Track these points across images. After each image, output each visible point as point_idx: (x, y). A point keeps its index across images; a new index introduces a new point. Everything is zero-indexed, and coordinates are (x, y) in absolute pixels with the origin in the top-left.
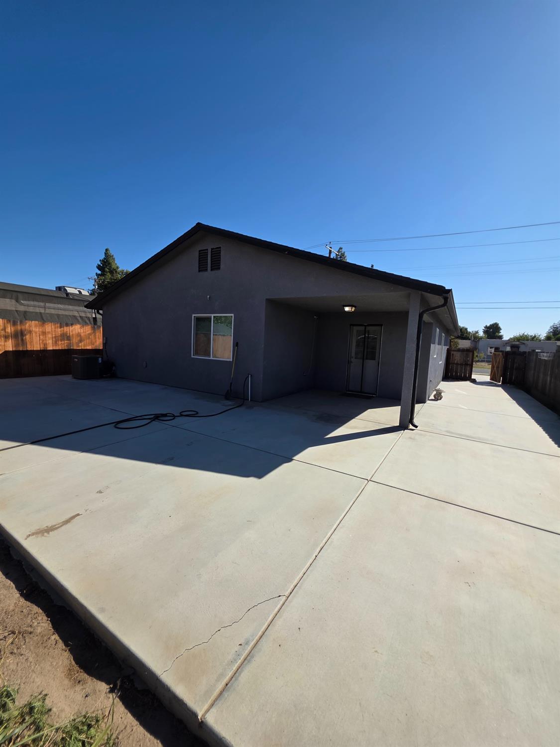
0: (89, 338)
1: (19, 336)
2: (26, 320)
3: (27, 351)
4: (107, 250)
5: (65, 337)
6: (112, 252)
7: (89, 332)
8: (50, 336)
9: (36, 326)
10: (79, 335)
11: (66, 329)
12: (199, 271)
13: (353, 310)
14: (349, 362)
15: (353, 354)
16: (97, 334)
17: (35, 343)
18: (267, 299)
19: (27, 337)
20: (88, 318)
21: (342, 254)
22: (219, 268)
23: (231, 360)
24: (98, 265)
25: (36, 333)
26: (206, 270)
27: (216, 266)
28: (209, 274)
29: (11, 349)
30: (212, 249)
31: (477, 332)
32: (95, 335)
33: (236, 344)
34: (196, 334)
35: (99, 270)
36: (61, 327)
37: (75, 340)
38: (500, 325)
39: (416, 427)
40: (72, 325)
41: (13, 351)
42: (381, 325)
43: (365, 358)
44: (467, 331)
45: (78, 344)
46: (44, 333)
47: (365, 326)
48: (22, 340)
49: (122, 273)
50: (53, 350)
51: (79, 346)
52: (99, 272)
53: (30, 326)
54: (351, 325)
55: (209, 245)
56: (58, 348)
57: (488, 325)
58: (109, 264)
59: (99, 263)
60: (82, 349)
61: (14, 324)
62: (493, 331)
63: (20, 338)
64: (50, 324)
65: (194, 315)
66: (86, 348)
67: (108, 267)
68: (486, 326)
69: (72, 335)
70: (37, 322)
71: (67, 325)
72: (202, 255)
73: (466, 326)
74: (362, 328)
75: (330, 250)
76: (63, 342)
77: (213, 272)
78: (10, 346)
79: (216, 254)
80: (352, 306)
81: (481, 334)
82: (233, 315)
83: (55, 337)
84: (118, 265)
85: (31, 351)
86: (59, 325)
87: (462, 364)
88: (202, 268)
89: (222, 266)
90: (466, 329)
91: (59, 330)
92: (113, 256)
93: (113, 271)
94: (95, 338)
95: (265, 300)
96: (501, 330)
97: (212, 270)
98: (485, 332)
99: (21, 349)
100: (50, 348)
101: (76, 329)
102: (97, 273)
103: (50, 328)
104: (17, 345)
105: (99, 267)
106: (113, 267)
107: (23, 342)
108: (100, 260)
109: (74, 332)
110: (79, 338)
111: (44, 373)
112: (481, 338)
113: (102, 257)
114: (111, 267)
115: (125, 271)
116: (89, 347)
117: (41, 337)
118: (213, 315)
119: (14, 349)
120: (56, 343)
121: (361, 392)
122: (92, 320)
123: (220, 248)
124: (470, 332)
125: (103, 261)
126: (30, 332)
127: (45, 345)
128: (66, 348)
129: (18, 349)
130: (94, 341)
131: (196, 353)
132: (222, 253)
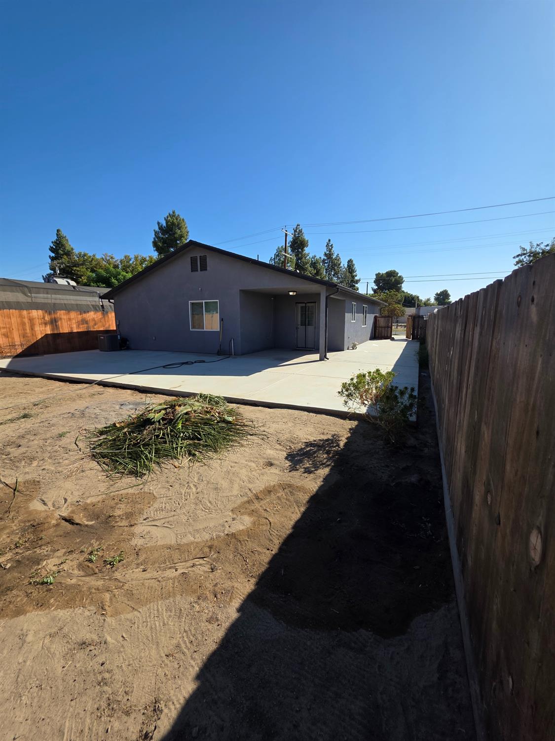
0: (101, 322)
1: (54, 322)
2: (56, 310)
3: (60, 333)
4: (58, 231)
5: (84, 321)
6: (64, 233)
7: (101, 317)
8: (74, 321)
9: (64, 314)
10: (93, 320)
11: (85, 316)
12: (192, 271)
13: (295, 294)
14: (297, 328)
15: (299, 323)
16: (106, 318)
17: (65, 328)
18: (240, 290)
19: (59, 323)
20: (98, 306)
21: (299, 230)
22: (206, 270)
23: (219, 330)
24: (50, 246)
25: (65, 320)
26: (197, 271)
27: (204, 268)
28: (199, 273)
29: (50, 333)
30: (200, 256)
31: (429, 300)
32: (105, 319)
33: (222, 320)
34: (193, 314)
35: (53, 252)
36: (81, 315)
37: (91, 324)
38: (449, 292)
39: (328, 359)
40: (88, 312)
41: (51, 334)
42: (315, 302)
43: (307, 324)
44: (418, 300)
45: (93, 326)
46: (70, 319)
47: (306, 303)
48: (56, 325)
49: (80, 255)
50: (77, 332)
51: (94, 328)
52: (53, 255)
53: (60, 315)
54: (296, 303)
55: (198, 254)
56: (80, 331)
57: (439, 292)
58: (63, 245)
59: (52, 245)
60: (97, 331)
61: (50, 314)
62: (443, 297)
63: (54, 324)
64: (73, 312)
65: (189, 302)
66: (99, 330)
67: (62, 249)
68: (437, 293)
69: (89, 320)
70: (64, 311)
71: (85, 312)
72: (193, 261)
73: (418, 295)
74: (304, 305)
75: (286, 234)
76: (83, 326)
77: (203, 272)
78: (49, 331)
79: (204, 260)
80: (294, 292)
81: (432, 301)
82: (218, 301)
83: (78, 322)
84: (73, 246)
85: (62, 333)
86: (79, 312)
87: (385, 327)
88: (194, 269)
89: (208, 268)
90: (418, 297)
91: (80, 316)
92: (65, 237)
93: (68, 254)
94: (105, 322)
95: (239, 291)
96: (450, 296)
97: (201, 271)
98: (436, 299)
99: (56, 332)
100: (75, 331)
101: (91, 315)
102: (50, 256)
103: (73, 315)
104: (53, 329)
105: (52, 249)
106: (67, 248)
107: (57, 327)
108: (52, 242)
109: (90, 318)
110: (94, 322)
111: (73, 349)
112: (433, 305)
113: (55, 238)
114: (65, 248)
115: (83, 253)
116: (102, 329)
117: (68, 322)
118: (204, 301)
119: (52, 333)
120: (78, 327)
121: (305, 348)
122: (101, 307)
123: (206, 256)
124: (421, 300)
125: (55, 243)
126: (61, 319)
127: (71, 328)
128: (86, 330)
129: (54, 333)
130: (104, 323)
131: (193, 327)
132: (208, 260)
